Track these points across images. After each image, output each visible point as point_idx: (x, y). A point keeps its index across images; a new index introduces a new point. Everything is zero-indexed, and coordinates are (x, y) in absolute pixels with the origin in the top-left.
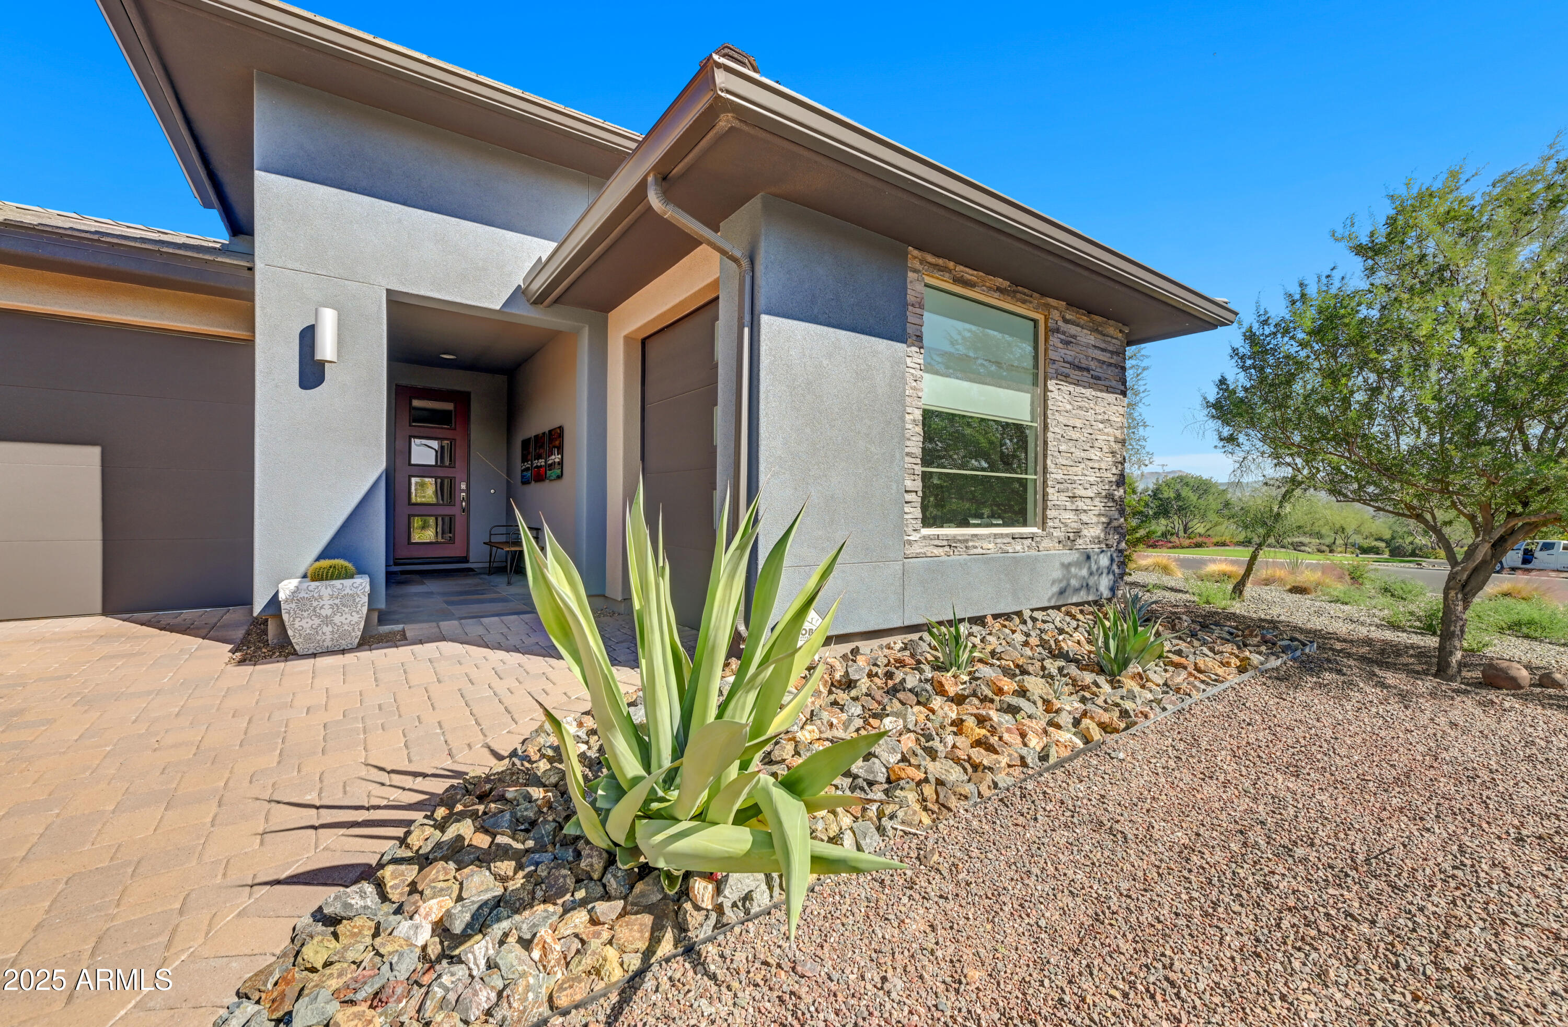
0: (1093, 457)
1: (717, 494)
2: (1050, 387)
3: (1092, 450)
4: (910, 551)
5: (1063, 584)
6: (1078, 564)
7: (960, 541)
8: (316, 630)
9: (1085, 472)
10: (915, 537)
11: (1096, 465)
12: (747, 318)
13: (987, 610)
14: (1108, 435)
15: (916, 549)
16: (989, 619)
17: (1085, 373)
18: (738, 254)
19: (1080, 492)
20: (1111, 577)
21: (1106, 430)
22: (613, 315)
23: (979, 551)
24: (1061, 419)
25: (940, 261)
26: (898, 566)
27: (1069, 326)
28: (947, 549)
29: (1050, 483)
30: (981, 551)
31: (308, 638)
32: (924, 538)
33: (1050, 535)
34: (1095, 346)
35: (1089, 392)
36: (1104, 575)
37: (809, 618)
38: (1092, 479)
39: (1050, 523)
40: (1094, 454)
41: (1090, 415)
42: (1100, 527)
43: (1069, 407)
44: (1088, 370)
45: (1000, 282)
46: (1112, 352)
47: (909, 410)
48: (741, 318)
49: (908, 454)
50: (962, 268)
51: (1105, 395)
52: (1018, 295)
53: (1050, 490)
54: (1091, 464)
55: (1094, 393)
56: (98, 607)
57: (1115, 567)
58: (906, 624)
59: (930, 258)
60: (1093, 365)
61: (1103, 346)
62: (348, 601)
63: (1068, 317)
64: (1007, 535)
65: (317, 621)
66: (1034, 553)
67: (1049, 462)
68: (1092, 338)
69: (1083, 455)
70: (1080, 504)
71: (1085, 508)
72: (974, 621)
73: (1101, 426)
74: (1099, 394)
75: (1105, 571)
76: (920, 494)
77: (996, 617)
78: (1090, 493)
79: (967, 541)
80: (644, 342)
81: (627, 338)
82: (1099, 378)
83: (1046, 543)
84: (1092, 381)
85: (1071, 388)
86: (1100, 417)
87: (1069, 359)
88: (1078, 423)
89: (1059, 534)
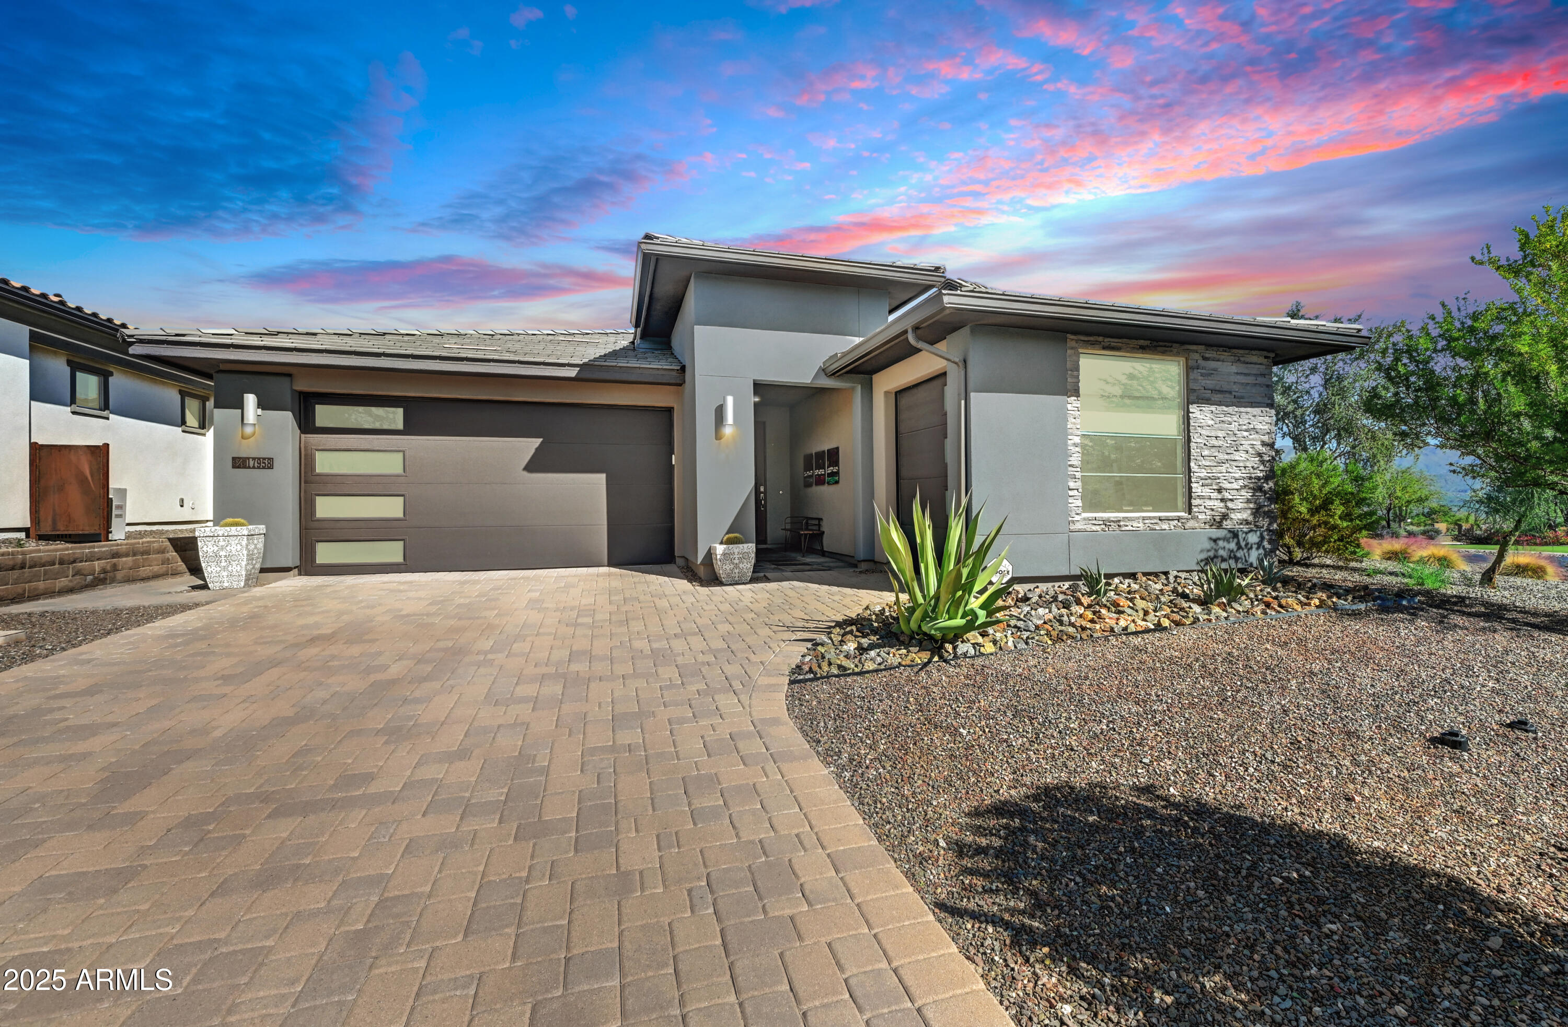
0: (1237, 458)
1: (948, 493)
2: (1191, 410)
3: (1237, 453)
4: (1072, 527)
5: (1211, 554)
6: (1225, 539)
7: (1113, 521)
8: (732, 570)
9: (1230, 470)
10: (1077, 518)
11: (1241, 464)
12: (963, 395)
13: (1138, 569)
14: (1253, 439)
15: (1078, 526)
16: (1139, 576)
17: (1227, 395)
18: (957, 360)
19: (1226, 485)
20: (1261, 551)
21: (1251, 437)
22: (876, 378)
23: (1130, 528)
24: (1203, 432)
25: (1092, 339)
26: (1065, 537)
27: (1209, 362)
28: (1103, 526)
29: (1193, 480)
30: (1131, 528)
31: (728, 575)
32: (1084, 519)
33: (1195, 518)
34: (1237, 373)
35: (1230, 409)
36: (1254, 549)
37: (1003, 564)
38: (1237, 475)
39: (1195, 509)
40: (1240, 456)
41: (1234, 427)
42: (1249, 512)
43: (1211, 422)
44: (1230, 393)
45: (1142, 342)
46: (1255, 375)
47: (1070, 437)
48: (959, 395)
49: (1070, 466)
50: (1109, 339)
51: (1249, 409)
52: (1159, 349)
53: (1193, 485)
54: (1235, 464)
55: (1236, 409)
56: (606, 561)
57: (1265, 543)
58: (1072, 573)
59: (1083, 338)
60: (1235, 388)
61: (1246, 371)
62: (744, 556)
63: (1207, 355)
64: (1154, 518)
65: (732, 566)
66: (1179, 530)
67: (1192, 464)
68: (1234, 367)
69: (1226, 457)
70: (1227, 495)
71: (1231, 497)
72: (1125, 576)
73: (1246, 434)
74: (1242, 409)
75: (1255, 546)
76: (1080, 490)
77: (1145, 574)
78: (1235, 486)
79: (1119, 521)
80: (896, 393)
81: (887, 393)
82: (1242, 397)
83: (1191, 523)
84: (1235, 400)
85: (1213, 408)
86: (1244, 427)
87: (1211, 387)
88: (1220, 434)
89: (1204, 517)
